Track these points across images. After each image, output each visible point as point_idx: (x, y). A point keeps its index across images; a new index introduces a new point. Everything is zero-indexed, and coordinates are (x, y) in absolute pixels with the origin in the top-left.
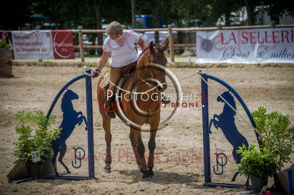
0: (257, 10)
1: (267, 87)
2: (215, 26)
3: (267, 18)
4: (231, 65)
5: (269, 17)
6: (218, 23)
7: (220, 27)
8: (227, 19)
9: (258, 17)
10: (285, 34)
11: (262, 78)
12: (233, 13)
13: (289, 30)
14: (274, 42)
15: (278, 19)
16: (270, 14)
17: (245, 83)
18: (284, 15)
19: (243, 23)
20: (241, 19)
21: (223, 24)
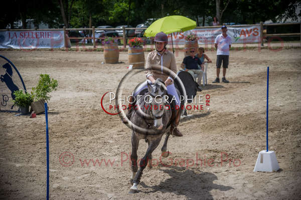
0: (27, 21)
1: (34, 61)
2: (5, 29)
3: (33, 25)
4: (15, 49)
5: (34, 25)
6: (7, 28)
7: (8, 30)
8: (12, 25)
9: (28, 25)
10: (42, 33)
11: (31, 56)
12: (15, 23)
13: (44, 32)
14: (37, 37)
15: (38, 26)
16: (34, 23)
17: (22, 59)
18: (41, 25)
19: (20, 28)
20: (19, 26)
21: (10, 28)
